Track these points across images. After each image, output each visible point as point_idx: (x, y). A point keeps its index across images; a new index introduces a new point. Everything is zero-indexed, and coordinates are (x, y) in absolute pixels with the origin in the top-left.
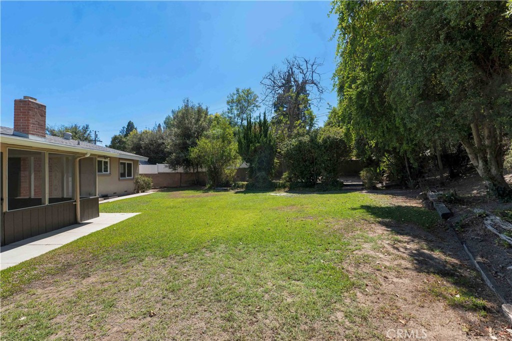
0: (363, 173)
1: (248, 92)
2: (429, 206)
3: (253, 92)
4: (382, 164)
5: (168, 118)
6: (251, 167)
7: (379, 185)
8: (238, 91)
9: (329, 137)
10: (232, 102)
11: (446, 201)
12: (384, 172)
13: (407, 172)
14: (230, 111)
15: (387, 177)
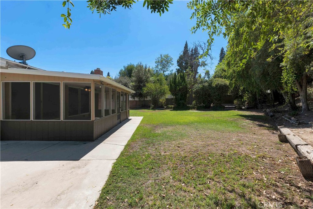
0: (235, 102)
1: (167, 56)
2: (266, 114)
3: (170, 56)
4: (245, 97)
5: (121, 70)
6: (176, 98)
7: (243, 108)
8: (161, 56)
9: (218, 84)
10: (158, 62)
11: (273, 112)
12: (246, 101)
13: (257, 101)
14: (157, 67)
15: (247, 103)
